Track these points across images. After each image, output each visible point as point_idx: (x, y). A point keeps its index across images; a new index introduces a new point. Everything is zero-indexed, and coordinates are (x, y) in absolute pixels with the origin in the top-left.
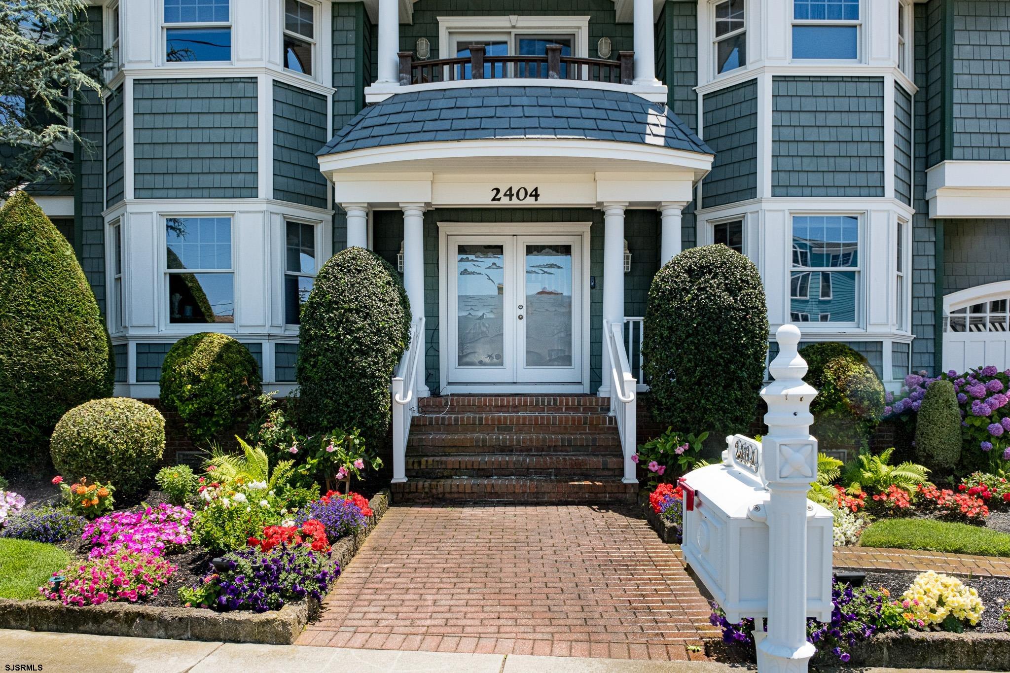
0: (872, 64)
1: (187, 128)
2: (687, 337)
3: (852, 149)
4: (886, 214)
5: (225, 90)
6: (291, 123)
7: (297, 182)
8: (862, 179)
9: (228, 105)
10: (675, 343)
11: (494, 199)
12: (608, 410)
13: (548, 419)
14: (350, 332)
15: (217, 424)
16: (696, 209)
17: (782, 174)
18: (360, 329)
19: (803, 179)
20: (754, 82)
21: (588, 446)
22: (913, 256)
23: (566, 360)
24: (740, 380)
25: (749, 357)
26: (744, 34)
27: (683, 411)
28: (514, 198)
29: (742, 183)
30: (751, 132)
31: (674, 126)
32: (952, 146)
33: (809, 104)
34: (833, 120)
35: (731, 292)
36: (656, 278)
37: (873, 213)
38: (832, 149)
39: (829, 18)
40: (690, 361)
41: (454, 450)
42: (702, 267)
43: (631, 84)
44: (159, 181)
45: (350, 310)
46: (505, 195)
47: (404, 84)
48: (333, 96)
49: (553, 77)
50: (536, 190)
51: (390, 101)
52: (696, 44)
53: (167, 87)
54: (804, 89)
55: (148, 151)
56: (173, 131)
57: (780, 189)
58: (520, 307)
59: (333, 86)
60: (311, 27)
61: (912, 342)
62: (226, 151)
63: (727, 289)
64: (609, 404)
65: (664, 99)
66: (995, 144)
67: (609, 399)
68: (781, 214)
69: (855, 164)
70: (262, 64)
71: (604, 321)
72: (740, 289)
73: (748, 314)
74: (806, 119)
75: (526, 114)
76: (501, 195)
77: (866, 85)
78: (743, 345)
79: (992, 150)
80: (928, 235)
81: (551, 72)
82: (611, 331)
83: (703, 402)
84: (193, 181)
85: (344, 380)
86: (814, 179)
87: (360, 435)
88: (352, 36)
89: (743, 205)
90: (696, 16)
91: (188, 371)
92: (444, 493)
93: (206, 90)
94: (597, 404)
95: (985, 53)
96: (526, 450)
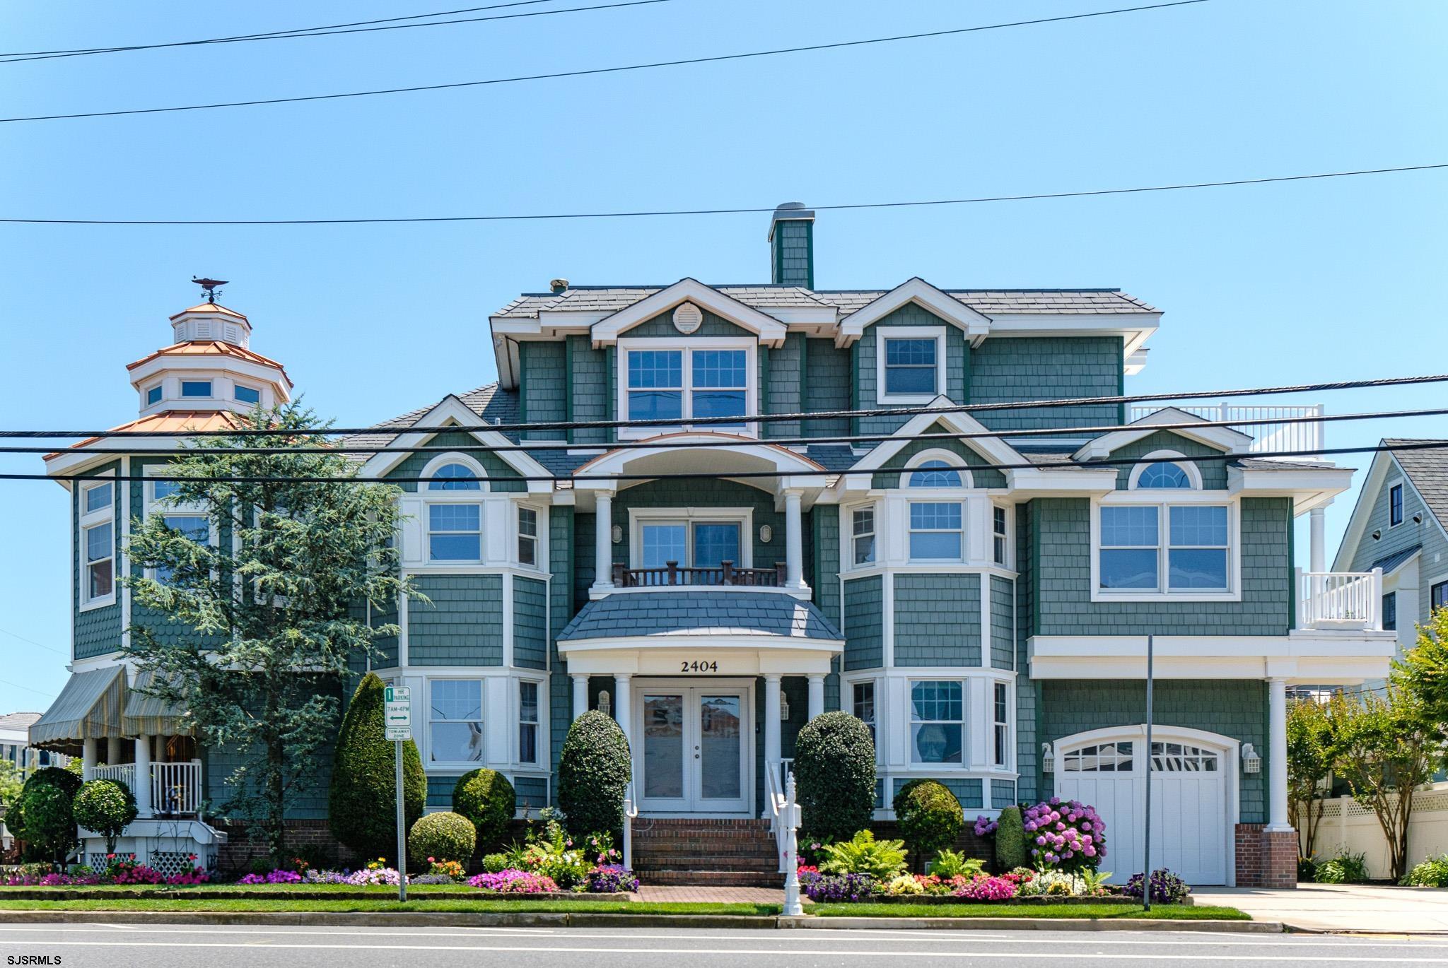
0: (971, 564)
1: (449, 612)
2: (819, 774)
3: (956, 630)
4: (983, 680)
5: (478, 584)
6: (523, 605)
7: (528, 651)
8: (964, 653)
9: (480, 595)
10: (811, 779)
11: (684, 670)
12: (769, 828)
13: (726, 834)
14: (602, 770)
15: (496, 833)
16: (839, 671)
17: (901, 649)
18: (607, 768)
19: (918, 653)
20: (880, 577)
21: (755, 851)
22: (1017, 709)
23: (735, 793)
24: (853, 802)
25: (858, 787)
26: (873, 537)
27: (817, 823)
28: (699, 669)
29: (872, 654)
30: (878, 615)
31: (815, 619)
32: (1039, 624)
33: (922, 595)
34: (942, 606)
35: (848, 746)
36: (800, 734)
37: (973, 680)
38: (940, 630)
39: (938, 528)
40: (820, 789)
41: (660, 854)
42: (829, 728)
43: (784, 586)
44: (427, 652)
45: (600, 755)
46: (692, 667)
47: (618, 587)
48: (551, 580)
49: (728, 585)
50: (715, 663)
51: (608, 600)
52: (839, 539)
53: (433, 581)
54: (918, 583)
55: (418, 629)
56: (438, 614)
57: (900, 661)
58: (697, 748)
59: (551, 573)
60: (534, 527)
61: (1018, 779)
62: (478, 630)
63: (845, 743)
64: (770, 825)
65: (809, 597)
66: (1075, 623)
67: (770, 820)
68: (901, 680)
69: (958, 641)
70: (507, 565)
71: (766, 762)
72: (853, 743)
73: (857, 759)
74: (920, 606)
75: (710, 615)
76: (688, 667)
77: (967, 579)
78: (854, 779)
79: (1073, 627)
80: (1030, 693)
81: (726, 581)
82: (771, 770)
83: (829, 816)
84: (453, 652)
85: (598, 800)
86: (927, 653)
87: (610, 835)
88: (565, 533)
89: (874, 671)
90: (838, 516)
91: (481, 796)
92: (658, 878)
93: (463, 584)
94: (761, 824)
95: (1066, 550)
96: (712, 853)
